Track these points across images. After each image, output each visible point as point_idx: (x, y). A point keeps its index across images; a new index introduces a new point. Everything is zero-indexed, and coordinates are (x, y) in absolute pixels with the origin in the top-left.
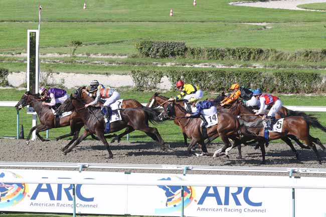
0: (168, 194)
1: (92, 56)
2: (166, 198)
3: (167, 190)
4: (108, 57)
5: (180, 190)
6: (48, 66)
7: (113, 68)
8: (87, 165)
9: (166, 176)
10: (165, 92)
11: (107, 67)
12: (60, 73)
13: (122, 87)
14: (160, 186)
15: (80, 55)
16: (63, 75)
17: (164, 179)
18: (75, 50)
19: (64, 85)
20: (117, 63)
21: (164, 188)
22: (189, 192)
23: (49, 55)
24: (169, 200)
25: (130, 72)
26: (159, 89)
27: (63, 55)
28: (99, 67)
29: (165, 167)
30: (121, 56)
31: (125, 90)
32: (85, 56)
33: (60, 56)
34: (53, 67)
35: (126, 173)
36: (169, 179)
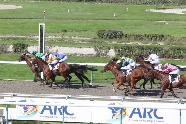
0: (113, 112)
1: (73, 38)
2: (112, 114)
3: (113, 110)
4: (81, 38)
5: (120, 110)
6: (49, 43)
7: (84, 44)
8: (70, 96)
9: (112, 102)
10: (111, 57)
11: (80, 44)
12: (56, 47)
13: (88, 55)
14: (109, 108)
15: (66, 37)
16: (57, 48)
17: (111, 104)
18: (63, 34)
19: (58, 53)
20: (86, 42)
21: (111, 108)
22: (124, 111)
23: (50, 37)
24: (114, 115)
25: (93, 46)
26: (108, 55)
27: (57, 37)
28: (76, 44)
29: (112, 97)
30: (88, 38)
31: (90, 56)
32: (69, 37)
33: (55, 38)
34: (52, 43)
35: (91, 101)
36: (114, 104)
